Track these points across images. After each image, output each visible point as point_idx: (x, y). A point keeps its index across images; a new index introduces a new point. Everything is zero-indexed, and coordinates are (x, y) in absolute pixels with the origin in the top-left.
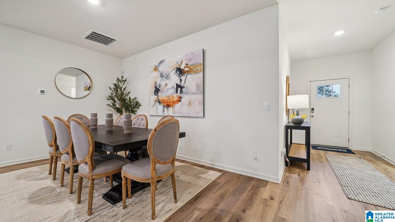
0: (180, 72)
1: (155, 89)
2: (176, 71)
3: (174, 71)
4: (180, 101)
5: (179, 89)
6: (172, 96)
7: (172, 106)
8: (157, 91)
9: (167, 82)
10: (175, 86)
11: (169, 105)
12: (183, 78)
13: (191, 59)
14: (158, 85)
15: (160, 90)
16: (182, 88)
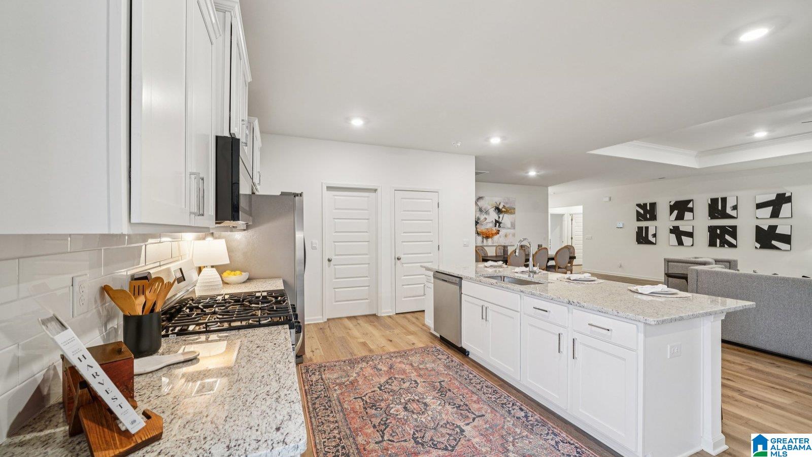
0: (498, 210)
3: (494, 209)
4: (498, 233)
5: (498, 224)
6: (492, 229)
7: (491, 237)
9: (485, 216)
10: (494, 222)
11: (488, 237)
12: (501, 216)
13: (507, 203)
15: (478, 223)
16: (500, 223)
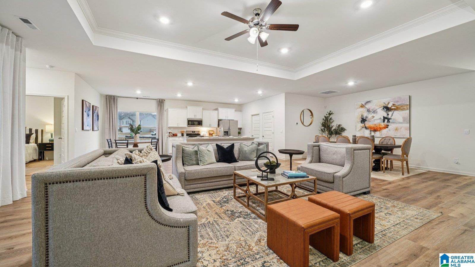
0: (387, 109)
1: (361, 119)
2: (383, 109)
3: (382, 108)
4: (387, 127)
5: (386, 120)
6: (380, 124)
7: (379, 131)
8: (363, 120)
9: (373, 115)
10: (382, 118)
11: (376, 130)
12: (390, 113)
13: (397, 102)
14: (365, 117)
15: (366, 120)
16: (389, 120)
